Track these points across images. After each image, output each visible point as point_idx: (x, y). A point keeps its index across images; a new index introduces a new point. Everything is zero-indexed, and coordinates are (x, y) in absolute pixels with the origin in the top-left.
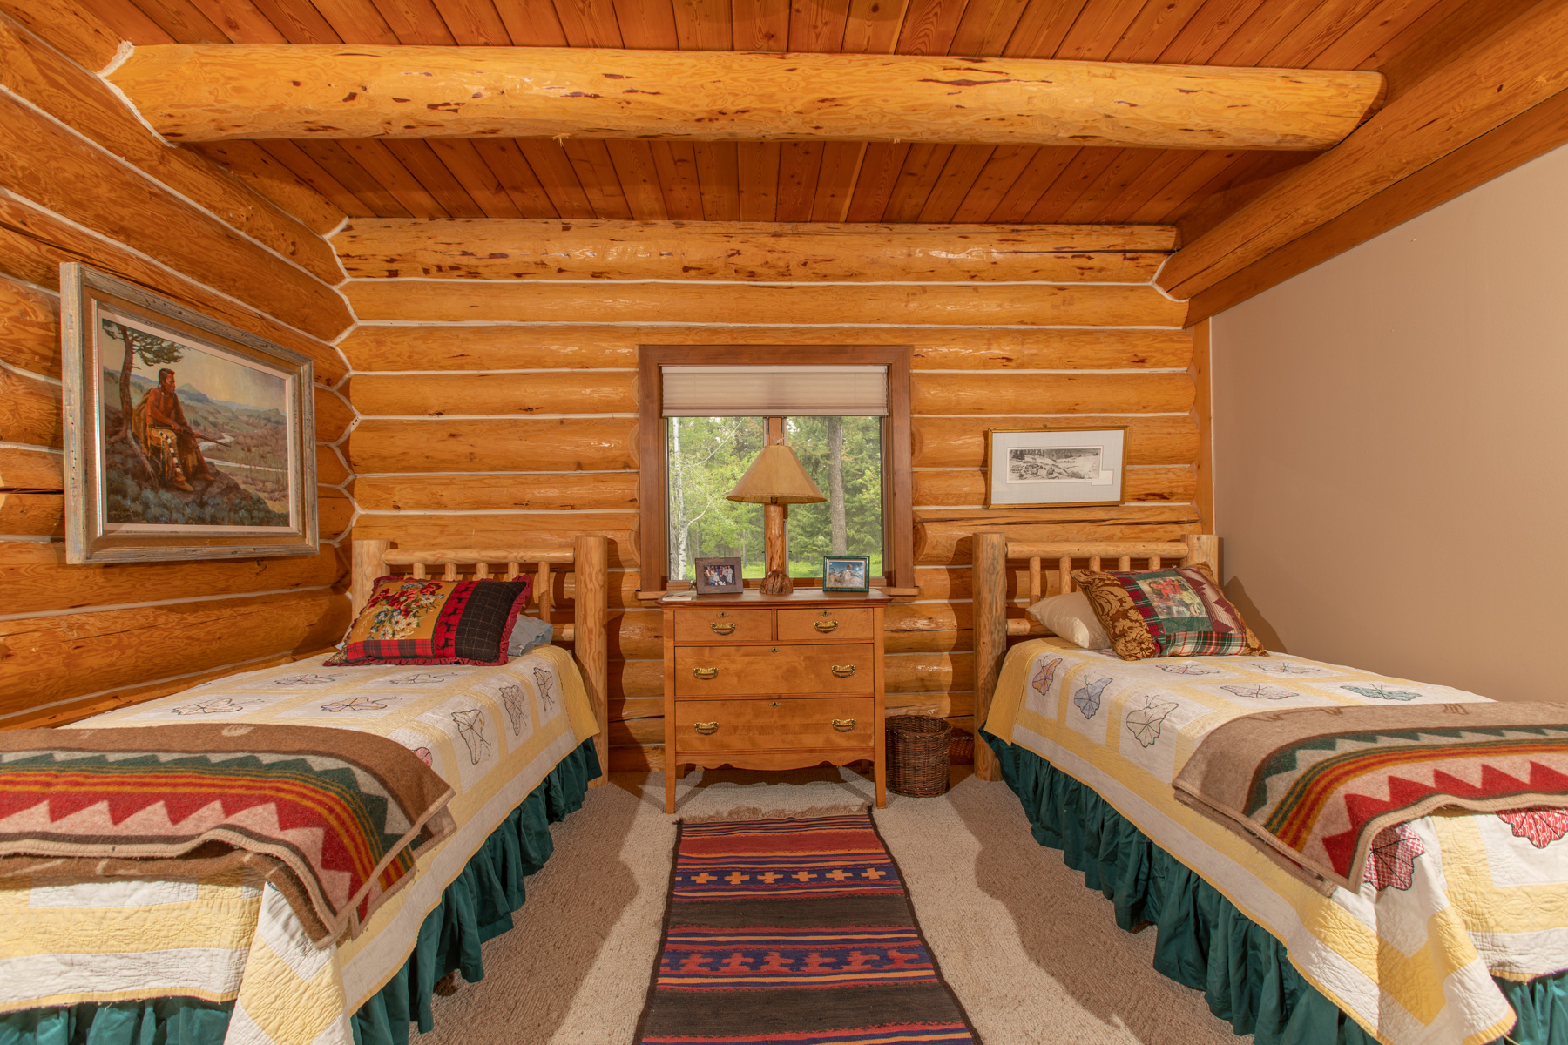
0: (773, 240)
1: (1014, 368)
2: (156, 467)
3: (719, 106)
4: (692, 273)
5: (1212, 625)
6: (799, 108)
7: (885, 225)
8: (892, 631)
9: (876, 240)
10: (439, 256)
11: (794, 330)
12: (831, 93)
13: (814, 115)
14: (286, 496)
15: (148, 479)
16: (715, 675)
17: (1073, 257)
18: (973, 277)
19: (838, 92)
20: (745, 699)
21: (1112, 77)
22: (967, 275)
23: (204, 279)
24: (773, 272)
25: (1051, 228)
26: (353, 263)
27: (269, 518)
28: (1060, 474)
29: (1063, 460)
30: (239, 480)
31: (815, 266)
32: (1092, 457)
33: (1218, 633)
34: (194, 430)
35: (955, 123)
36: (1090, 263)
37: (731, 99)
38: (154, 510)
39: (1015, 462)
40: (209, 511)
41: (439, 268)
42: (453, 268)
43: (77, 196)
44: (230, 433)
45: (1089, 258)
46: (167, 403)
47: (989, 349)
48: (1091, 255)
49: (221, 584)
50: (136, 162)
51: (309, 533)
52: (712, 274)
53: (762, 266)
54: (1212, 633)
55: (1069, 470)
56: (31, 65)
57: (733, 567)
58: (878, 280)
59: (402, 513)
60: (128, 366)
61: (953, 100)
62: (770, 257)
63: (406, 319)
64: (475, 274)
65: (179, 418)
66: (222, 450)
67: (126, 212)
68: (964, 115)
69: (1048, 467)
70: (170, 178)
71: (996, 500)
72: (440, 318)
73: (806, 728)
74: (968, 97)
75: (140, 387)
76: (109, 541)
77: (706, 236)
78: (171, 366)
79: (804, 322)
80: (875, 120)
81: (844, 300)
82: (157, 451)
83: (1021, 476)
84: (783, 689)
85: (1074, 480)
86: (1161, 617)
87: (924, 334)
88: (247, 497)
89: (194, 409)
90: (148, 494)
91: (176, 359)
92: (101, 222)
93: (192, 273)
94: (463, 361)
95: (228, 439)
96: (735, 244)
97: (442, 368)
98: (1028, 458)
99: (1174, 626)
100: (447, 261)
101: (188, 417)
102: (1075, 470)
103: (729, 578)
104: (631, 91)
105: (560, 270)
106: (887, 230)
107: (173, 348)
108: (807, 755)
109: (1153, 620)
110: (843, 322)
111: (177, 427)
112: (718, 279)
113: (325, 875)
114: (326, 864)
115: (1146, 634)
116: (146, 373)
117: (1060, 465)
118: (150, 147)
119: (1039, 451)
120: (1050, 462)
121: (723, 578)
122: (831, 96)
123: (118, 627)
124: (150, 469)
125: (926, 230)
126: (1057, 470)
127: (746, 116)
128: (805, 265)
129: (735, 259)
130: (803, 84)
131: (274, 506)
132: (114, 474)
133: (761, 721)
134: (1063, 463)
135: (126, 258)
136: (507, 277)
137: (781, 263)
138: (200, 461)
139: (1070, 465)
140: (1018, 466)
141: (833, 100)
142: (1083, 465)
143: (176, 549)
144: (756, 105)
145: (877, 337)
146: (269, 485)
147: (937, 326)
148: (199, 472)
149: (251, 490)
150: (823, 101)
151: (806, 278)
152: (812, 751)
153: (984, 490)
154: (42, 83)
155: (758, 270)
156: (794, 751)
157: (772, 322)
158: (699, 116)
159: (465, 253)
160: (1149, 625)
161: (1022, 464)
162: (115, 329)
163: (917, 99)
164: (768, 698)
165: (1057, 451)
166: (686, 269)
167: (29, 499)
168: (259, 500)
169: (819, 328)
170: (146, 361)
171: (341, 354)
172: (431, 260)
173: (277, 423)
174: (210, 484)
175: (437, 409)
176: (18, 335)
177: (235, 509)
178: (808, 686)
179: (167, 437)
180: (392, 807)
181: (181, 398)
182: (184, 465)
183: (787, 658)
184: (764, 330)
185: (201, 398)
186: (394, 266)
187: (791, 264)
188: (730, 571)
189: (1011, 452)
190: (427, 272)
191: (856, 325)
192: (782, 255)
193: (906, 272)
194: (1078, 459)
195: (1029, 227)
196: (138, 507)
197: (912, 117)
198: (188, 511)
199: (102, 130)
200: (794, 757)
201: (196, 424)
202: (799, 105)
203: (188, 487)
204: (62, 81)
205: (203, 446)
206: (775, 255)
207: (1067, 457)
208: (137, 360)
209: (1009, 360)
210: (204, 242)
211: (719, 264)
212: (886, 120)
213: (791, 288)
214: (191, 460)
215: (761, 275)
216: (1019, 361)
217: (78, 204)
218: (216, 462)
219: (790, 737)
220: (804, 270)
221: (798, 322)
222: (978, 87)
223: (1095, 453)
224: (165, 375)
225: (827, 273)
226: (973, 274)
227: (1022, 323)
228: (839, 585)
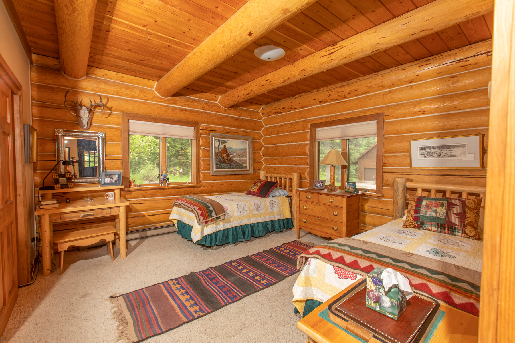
0: (340, 89)
1: (428, 114)
2: (223, 160)
3: (284, 79)
4: (322, 103)
5: (446, 222)
6: (298, 74)
7: (375, 74)
8: (371, 207)
9: (371, 80)
10: (275, 111)
11: (348, 114)
12: (302, 68)
13: (302, 74)
14: (247, 163)
15: (222, 162)
16: (306, 209)
17: (456, 63)
18: (411, 82)
19: (304, 68)
20: (313, 216)
21: (375, 32)
22: (408, 82)
23: (233, 128)
24: (341, 98)
25: (445, 54)
26: (264, 115)
27: (243, 167)
28: (444, 155)
29: (446, 150)
30: (237, 161)
31: (352, 93)
32: (461, 148)
33: (448, 225)
34: (229, 153)
35: (334, 63)
36: (467, 63)
37: (285, 77)
38: (223, 167)
39: (422, 151)
40: (232, 166)
41: (275, 113)
42: (277, 112)
43: (213, 122)
44: (236, 153)
45: (466, 61)
46: (225, 150)
47: (415, 109)
48: (468, 59)
49: (235, 178)
50: (222, 113)
51: (251, 170)
52: (326, 102)
53: (338, 97)
54: (445, 225)
55: (449, 154)
56: (207, 107)
57: (323, 182)
58: (374, 92)
59: (270, 165)
60: (219, 145)
61: (330, 59)
62: (339, 94)
63: (271, 125)
64: (281, 113)
65: (227, 152)
66: (234, 156)
67: (219, 122)
68: (334, 61)
69: (438, 153)
70: (227, 113)
71: (414, 165)
72: (276, 124)
73: (326, 227)
74: (333, 56)
75: (221, 148)
76: (216, 171)
77: (324, 92)
78: (226, 144)
79: (351, 110)
80: (315, 70)
81: (362, 101)
82: (223, 158)
83: (425, 157)
84: (321, 215)
85: (452, 158)
86: (421, 214)
87: (389, 107)
88: (239, 164)
89: (229, 150)
90: (222, 164)
91: (226, 143)
92: (217, 125)
93: (231, 127)
94: (279, 132)
95: (235, 154)
96: (330, 93)
97: (276, 134)
98: (427, 150)
99: (425, 218)
100: (276, 111)
101: (228, 152)
102: (452, 154)
103: (321, 185)
104: (270, 82)
105: (295, 109)
106: (376, 75)
107: (226, 141)
108: (326, 234)
109: (417, 215)
110: (363, 108)
111: (226, 153)
112: (328, 103)
113: (200, 217)
114: (200, 215)
115: (412, 219)
116: (222, 146)
117: (444, 152)
118: (224, 110)
119: (433, 147)
120: (439, 151)
121: (320, 185)
122: (302, 69)
123: (218, 184)
124: (222, 160)
125: (390, 71)
126: (442, 154)
127: (290, 79)
128: (349, 93)
129: (330, 97)
130: (296, 69)
131: (244, 165)
132: (217, 162)
133: (316, 222)
134: (445, 151)
135: (220, 128)
136: (286, 112)
137: (343, 95)
138: (230, 158)
139: (449, 152)
140: (423, 153)
141: (303, 70)
142: (455, 151)
143: (225, 173)
144: (290, 76)
145: (372, 111)
146: (243, 161)
147: (397, 103)
148: (230, 160)
149: (240, 162)
150: (301, 71)
151: (351, 97)
152: (327, 233)
153: (409, 162)
154: (209, 108)
155: (337, 98)
156: (323, 232)
157: (342, 112)
158: (282, 82)
159: (278, 109)
160: (414, 217)
161: (425, 152)
162: (217, 140)
163: (321, 62)
164: (318, 217)
165: (443, 146)
166: (320, 102)
167: (206, 166)
168: (241, 164)
169: (356, 111)
170: (222, 144)
171: (262, 134)
172: (273, 111)
173: (246, 150)
174: (232, 162)
175: (275, 143)
176: (206, 144)
177: (237, 166)
178: (327, 216)
179: (225, 155)
180: (214, 212)
181: (227, 149)
182: (228, 159)
183: (322, 208)
184: (339, 115)
185: (231, 148)
186: (269, 114)
187: (346, 94)
188: (322, 183)
189: (420, 148)
190: (274, 114)
191: (368, 108)
192: (342, 93)
193: (383, 87)
194: (453, 149)
195: (435, 56)
196: (220, 167)
197: (322, 66)
198: (228, 167)
199: (217, 111)
200: (323, 233)
201: (230, 152)
202: (297, 73)
203: (228, 163)
204: (211, 107)
205: (231, 156)
206: (341, 93)
207: (447, 148)
208: (220, 144)
209: (424, 111)
210: (232, 122)
211: (327, 99)
212: (317, 69)
213: (347, 101)
214: (229, 158)
215: (339, 99)
216: (430, 111)
217: (213, 123)
218: (233, 158)
219: (322, 228)
220: (349, 95)
221: (349, 111)
222: (335, 53)
223: (463, 146)
224: (224, 146)
225: (357, 94)
226: (410, 81)
227: (433, 95)
228: (348, 190)
